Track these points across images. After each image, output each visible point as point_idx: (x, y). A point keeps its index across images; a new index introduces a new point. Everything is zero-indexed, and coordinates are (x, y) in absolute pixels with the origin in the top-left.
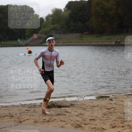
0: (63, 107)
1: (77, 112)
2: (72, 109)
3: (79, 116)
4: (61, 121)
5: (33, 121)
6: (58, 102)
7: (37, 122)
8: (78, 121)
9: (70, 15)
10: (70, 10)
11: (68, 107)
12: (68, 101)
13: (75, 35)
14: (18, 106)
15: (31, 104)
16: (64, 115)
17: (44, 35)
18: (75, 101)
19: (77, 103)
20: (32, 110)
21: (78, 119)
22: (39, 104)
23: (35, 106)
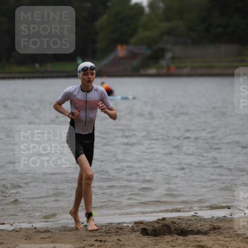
0: (192, 232)
1: (227, 247)
2: (214, 238)
6: (179, 220)
11: (205, 233)
12: (204, 219)
13: (224, 48)
17: (144, 47)
18: (224, 219)
19: (227, 225)
20: (112, 241)
22: (130, 226)
23: (119, 229)
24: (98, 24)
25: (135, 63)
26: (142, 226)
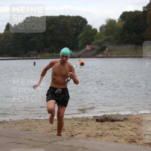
0: (116, 120)
1: (131, 126)
2: (125, 123)
3: (133, 130)
4: (114, 135)
5: (85, 135)
6: (111, 116)
7: (90, 136)
8: (132, 136)
9: (125, 26)
10: (124, 20)
11: (122, 121)
12: (122, 115)
13: (129, 46)
14: (70, 119)
15: (84, 117)
16: (117, 129)
17: (97, 46)
18: (129, 115)
19: (131, 117)
20: (84, 124)
21: (132, 133)
22: (92, 118)
23: (87, 119)
24: (79, 37)
25: (94, 52)
26: (96, 118)
